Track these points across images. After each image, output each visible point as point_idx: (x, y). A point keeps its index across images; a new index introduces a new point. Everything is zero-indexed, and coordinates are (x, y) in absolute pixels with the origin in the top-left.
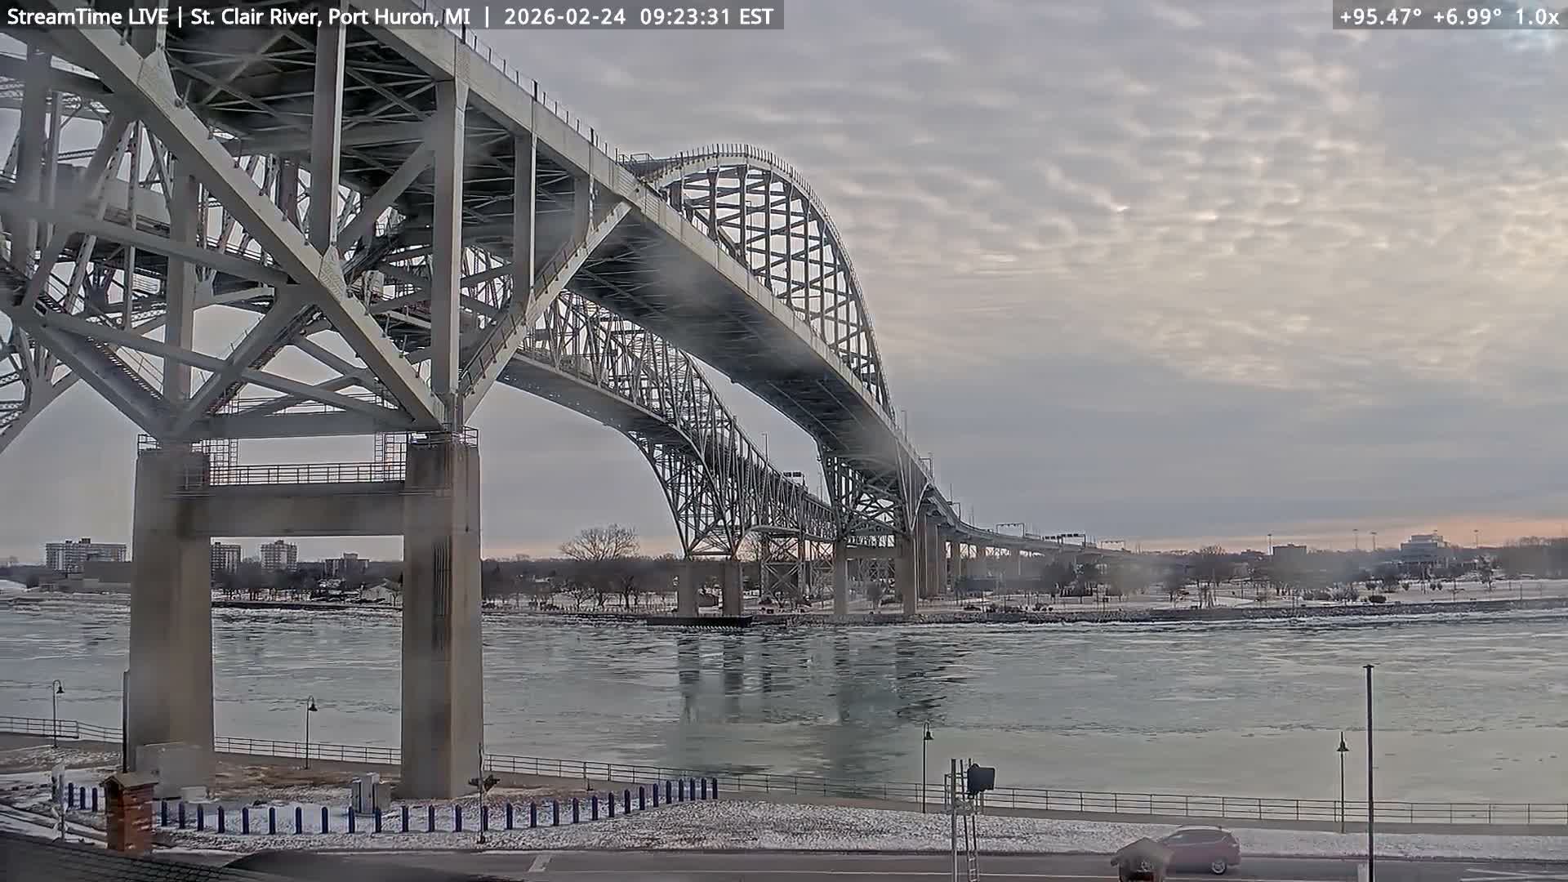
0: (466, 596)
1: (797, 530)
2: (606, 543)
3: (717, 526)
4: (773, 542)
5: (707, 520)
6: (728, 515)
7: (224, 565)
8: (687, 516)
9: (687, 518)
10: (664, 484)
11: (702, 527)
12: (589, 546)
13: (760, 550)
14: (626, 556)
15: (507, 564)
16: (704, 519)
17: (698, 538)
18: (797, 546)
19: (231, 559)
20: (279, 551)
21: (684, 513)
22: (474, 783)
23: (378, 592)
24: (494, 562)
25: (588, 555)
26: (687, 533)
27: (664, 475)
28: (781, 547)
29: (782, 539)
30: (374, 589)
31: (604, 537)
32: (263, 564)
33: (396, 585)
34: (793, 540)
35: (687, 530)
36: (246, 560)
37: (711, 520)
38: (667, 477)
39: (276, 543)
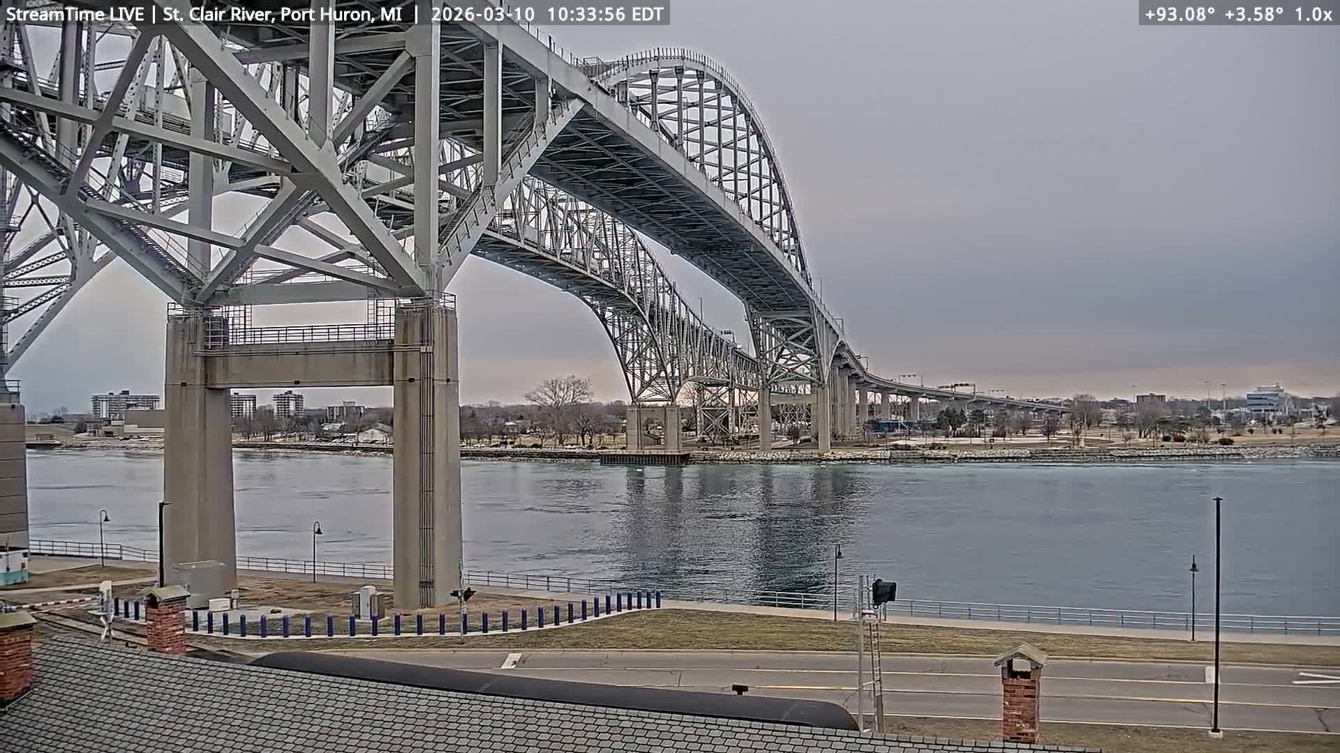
0: (447, 438)
1: (728, 381)
2: (565, 391)
3: (660, 377)
4: (708, 390)
5: (651, 372)
6: (669, 368)
7: (242, 413)
8: (634, 368)
9: (634, 370)
10: (614, 340)
11: (647, 378)
12: (551, 394)
13: (696, 397)
14: (583, 402)
15: (481, 409)
16: (648, 371)
17: (643, 388)
18: (727, 394)
19: (248, 406)
20: (288, 400)
21: (631, 366)
22: (455, 594)
23: (372, 434)
24: (470, 408)
25: (550, 402)
26: (634, 383)
27: (614, 333)
28: (714, 395)
29: (715, 388)
30: (369, 431)
31: (563, 386)
32: (275, 411)
33: (388, 428)
34: (724, 389)
35: (634, 380)
36: (261, 408)
37: (654, 372)
38: (617, 335)
39: (286, 393)
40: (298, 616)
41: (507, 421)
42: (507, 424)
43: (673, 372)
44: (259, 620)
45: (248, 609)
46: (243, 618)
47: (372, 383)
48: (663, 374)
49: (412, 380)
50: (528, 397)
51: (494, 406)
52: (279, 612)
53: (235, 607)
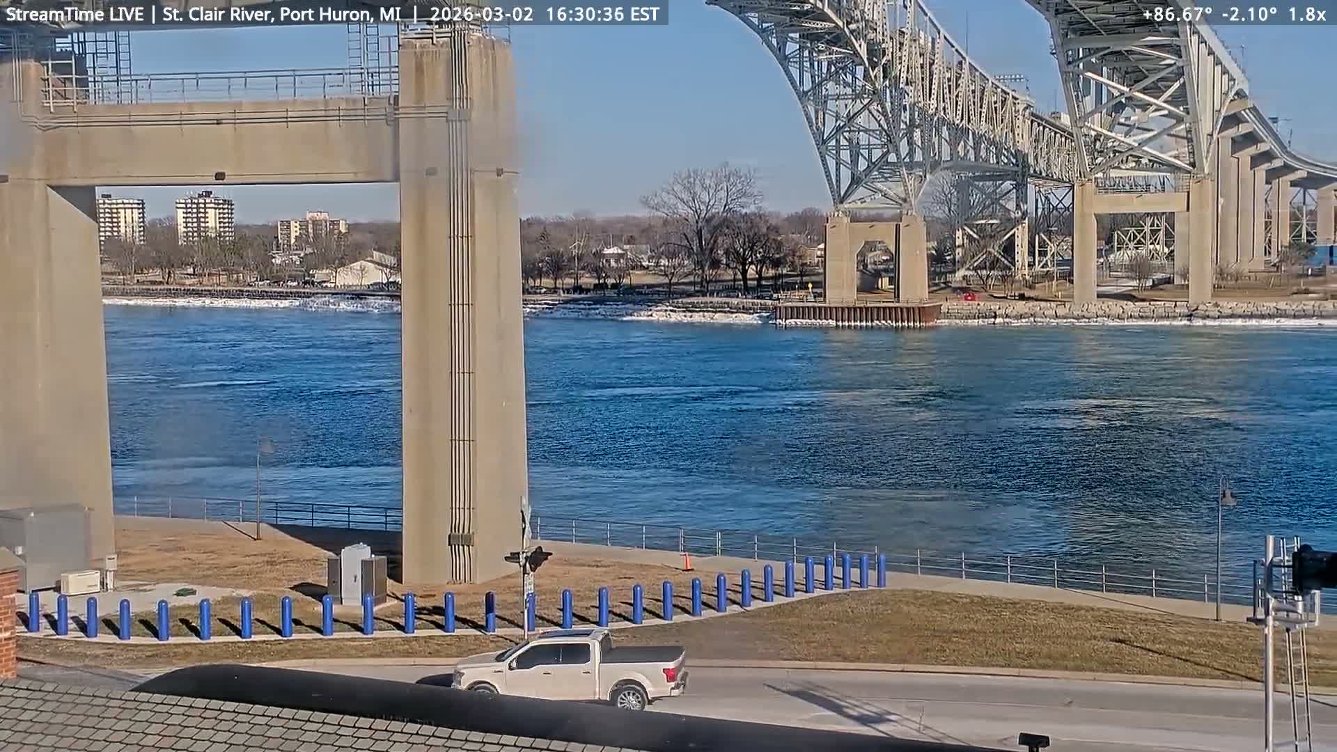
0: (499, 275)
1: (1016, 169)
2: (712, 192)
3: (888, 163)
4: (977, 187)
5: (870, 153)
6: (904, 147)
7: (119, 232)
8: (838, 147)
9: (838, 153)
10: (802, 96)
11: (862, 165)
12: (685, 196)
13: (954, 201)
14: (744, 211)
15: (560, 225)
16: (865, 152)
17: (856, 181)
18: (1013, 195)
19: (129, 220)
20: (205, 208)
21: (833, 143)
22: (514, 557)
23: (362, 270)
24: (539, 222)
25: (683, 210)
26: (838, 176)
27: (801, 82)
28: (988, 196)
29: (989, 183)
30: (357, 265)
31: (707, 182)
32: (181, 229)
33: (390, 260)
34: (1008, 185)
35: (838, 170)
36: (153, 223)
37: (877, 154)
38: (807, 85)
39: (200, 196)
40: (226, 600)
41: (607, 245)
42: (606, 251)
43: (911, 153)
44: (155, 608)
45: (136, 589)
46: (125, 605)
47: (361, 178)
48: (892, 158)
49: (431, 172)
50: (646, 203)
51: (582, 218)
52: (193, 592)
53: (110, 586)
